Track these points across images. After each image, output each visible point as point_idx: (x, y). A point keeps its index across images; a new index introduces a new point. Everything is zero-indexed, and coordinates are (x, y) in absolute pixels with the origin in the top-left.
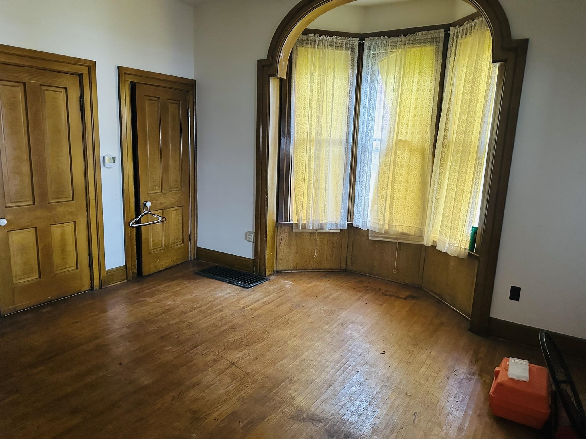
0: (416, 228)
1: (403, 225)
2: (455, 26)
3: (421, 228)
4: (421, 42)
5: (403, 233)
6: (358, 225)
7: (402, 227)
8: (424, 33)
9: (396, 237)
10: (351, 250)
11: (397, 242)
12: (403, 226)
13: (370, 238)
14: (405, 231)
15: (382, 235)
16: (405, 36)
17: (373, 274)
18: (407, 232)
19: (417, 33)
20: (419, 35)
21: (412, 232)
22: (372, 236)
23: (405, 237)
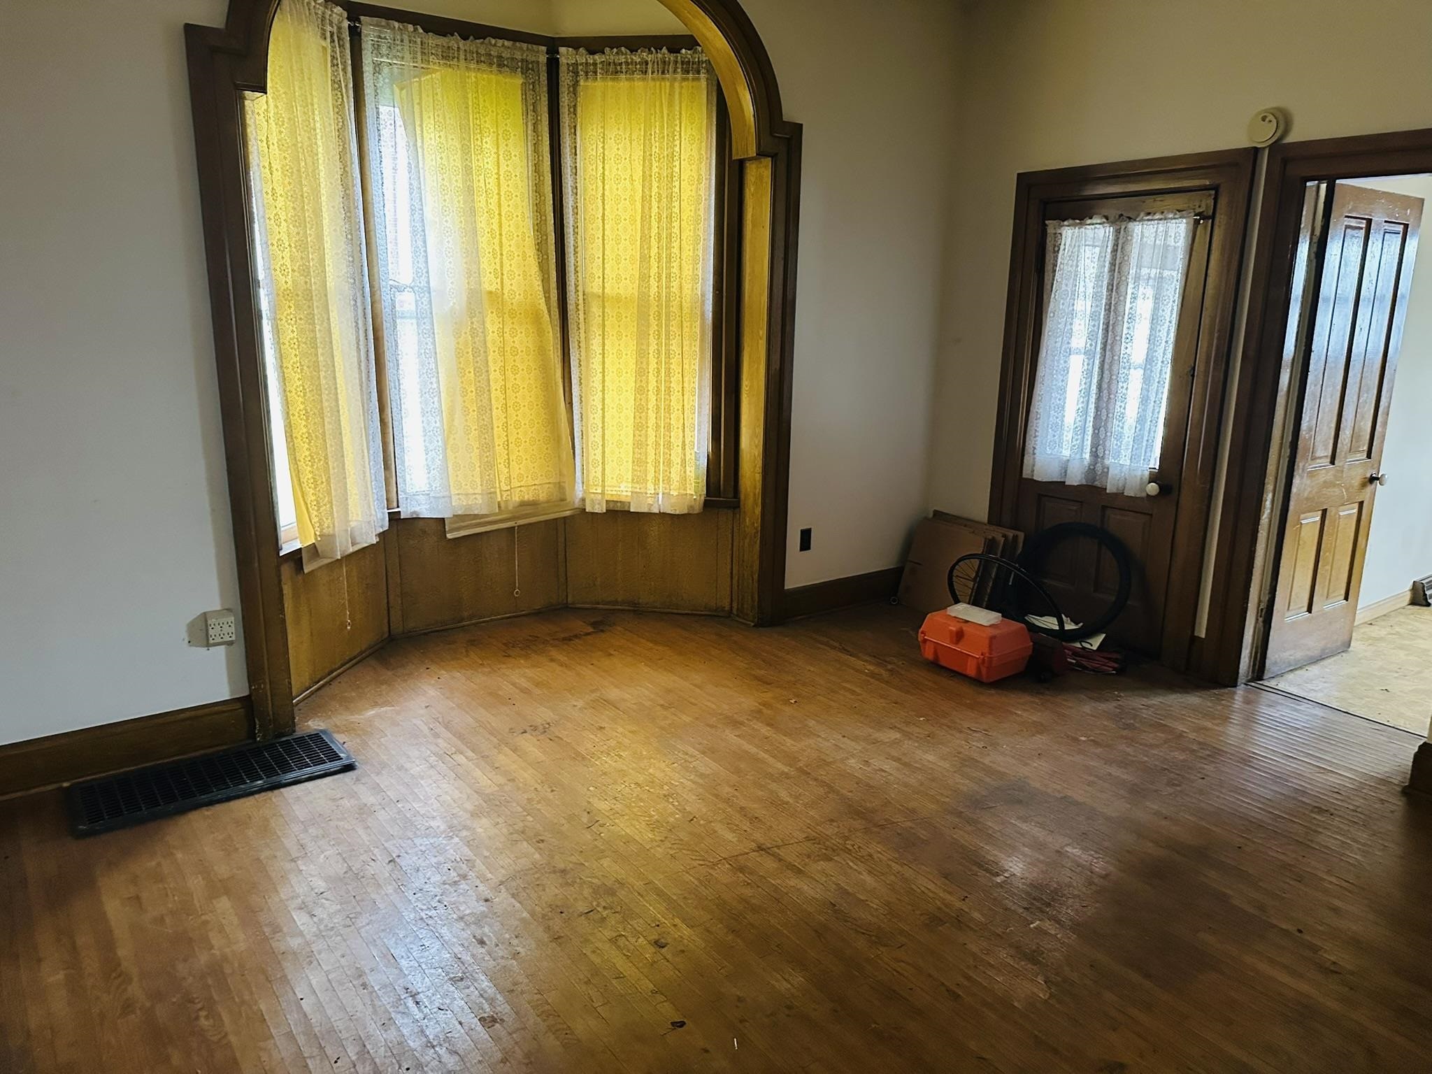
0: (548, 486)
1: (522, 484)
2: (576, 48)
3: (559, 483)
4: (502, 64)
5: (523, 504)
6: (415, 512)
7: (521, 491)
8: (507, 43)
9: (510, 515)
10: (399, 581)
11: (514, 527)
12: (521, 487)
13: (449, 536)
14: (526, 498)
15: (478, 521)
16: (464, 39)
17: (462, 620)
18: (531, 499)
19: (493, 41)
20: (495, 45)
21: (542, 496)
22: (452, 531)
23: (529, 510)
